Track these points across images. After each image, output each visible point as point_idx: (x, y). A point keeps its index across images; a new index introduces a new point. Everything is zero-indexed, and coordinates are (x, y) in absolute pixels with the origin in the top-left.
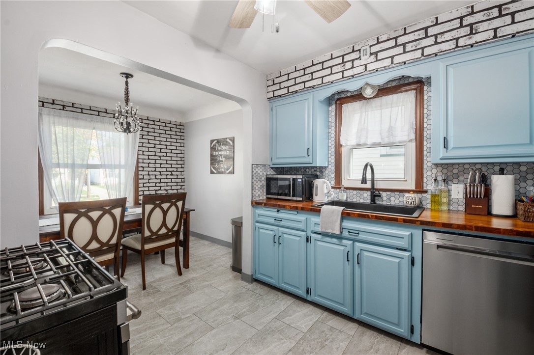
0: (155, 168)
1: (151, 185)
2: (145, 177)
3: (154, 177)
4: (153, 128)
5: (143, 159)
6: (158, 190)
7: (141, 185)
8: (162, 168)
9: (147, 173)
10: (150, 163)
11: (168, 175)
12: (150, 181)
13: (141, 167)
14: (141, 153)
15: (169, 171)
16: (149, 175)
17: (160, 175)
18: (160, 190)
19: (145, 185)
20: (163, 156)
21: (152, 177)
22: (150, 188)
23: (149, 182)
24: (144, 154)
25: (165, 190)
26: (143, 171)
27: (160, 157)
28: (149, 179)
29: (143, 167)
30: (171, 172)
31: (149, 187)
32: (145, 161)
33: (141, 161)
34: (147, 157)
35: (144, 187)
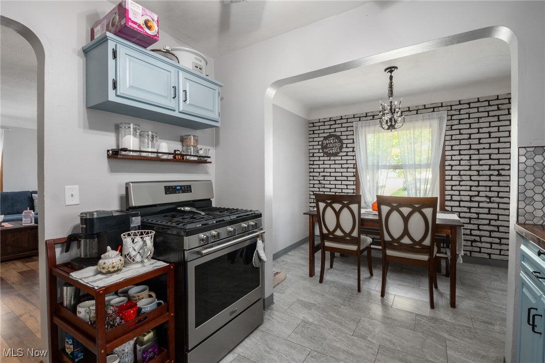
0: (470, 166)
1: (463, 188)
2: (454, 178)
3: (468, 178)
4: (467, 113)
5: (452, 156)
6: (475, 196)
7: (449, 188)
8: (482, 165)
9: (457, 173)
10: (461, 160)
11: (492, 175)
12: (462, 183)
13: (449, 165)
14: (449, 148)
15: (494, 170)
16: (459, 175)
17: (479, 175)
18: (478, 196)
19: (454, 188)
20: (484, 148)
21: (464, 178)
22: (462, 193)
23: (459, 185)
24: (453, 148)
25: (487, 196)
26: (451, 170)
27: (478, 150)
28: (460, 181)
29: (452, 166)
30: (498, 170)
31: (459, 191)
32: (454, 158)
33: (449, 158)
34: (457, 153)
35: (452, 190)
